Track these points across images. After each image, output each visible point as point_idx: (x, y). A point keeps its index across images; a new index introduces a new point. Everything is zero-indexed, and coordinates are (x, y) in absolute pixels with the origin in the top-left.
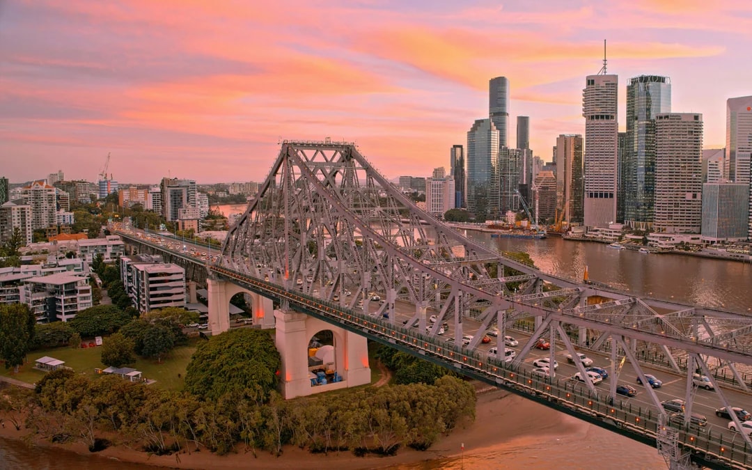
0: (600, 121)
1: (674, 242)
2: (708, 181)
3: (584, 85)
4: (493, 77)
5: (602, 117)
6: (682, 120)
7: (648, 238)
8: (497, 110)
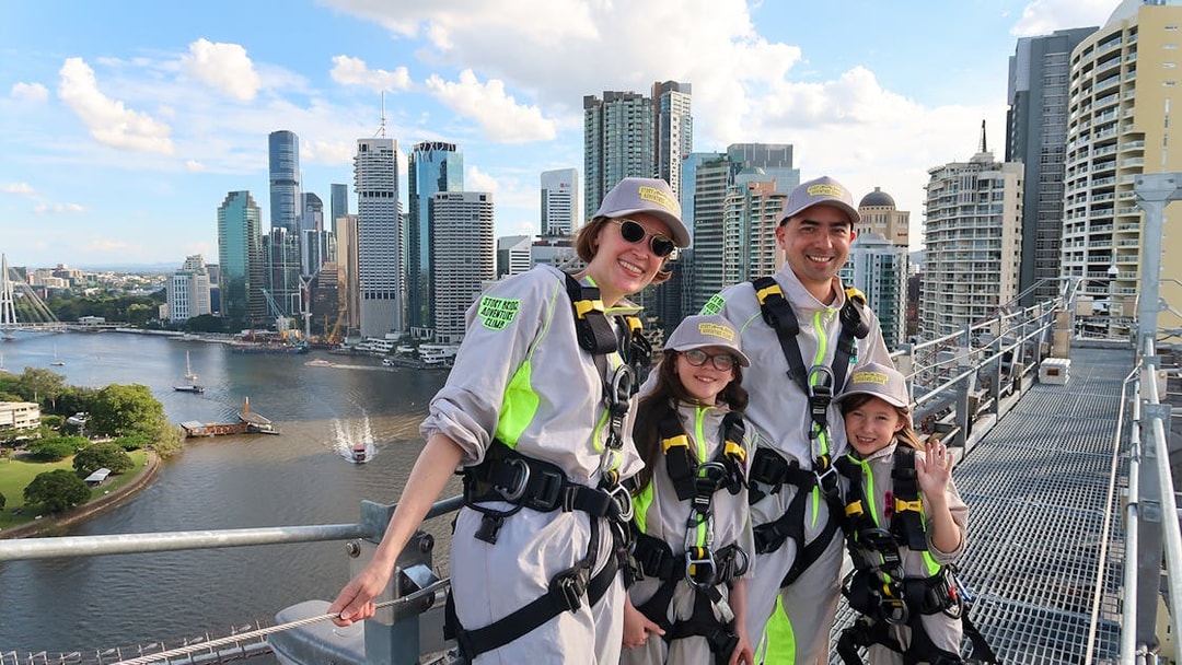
0: (381, 199)
1: (443, 355)
2: (511, 272)
3: (355, 151)
4: (274, 131)
5: (384, 194)
6: (465, 201)
7: (420, 351)
8: (279, 176)
